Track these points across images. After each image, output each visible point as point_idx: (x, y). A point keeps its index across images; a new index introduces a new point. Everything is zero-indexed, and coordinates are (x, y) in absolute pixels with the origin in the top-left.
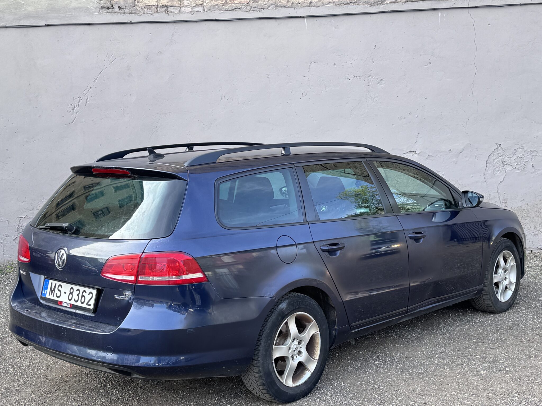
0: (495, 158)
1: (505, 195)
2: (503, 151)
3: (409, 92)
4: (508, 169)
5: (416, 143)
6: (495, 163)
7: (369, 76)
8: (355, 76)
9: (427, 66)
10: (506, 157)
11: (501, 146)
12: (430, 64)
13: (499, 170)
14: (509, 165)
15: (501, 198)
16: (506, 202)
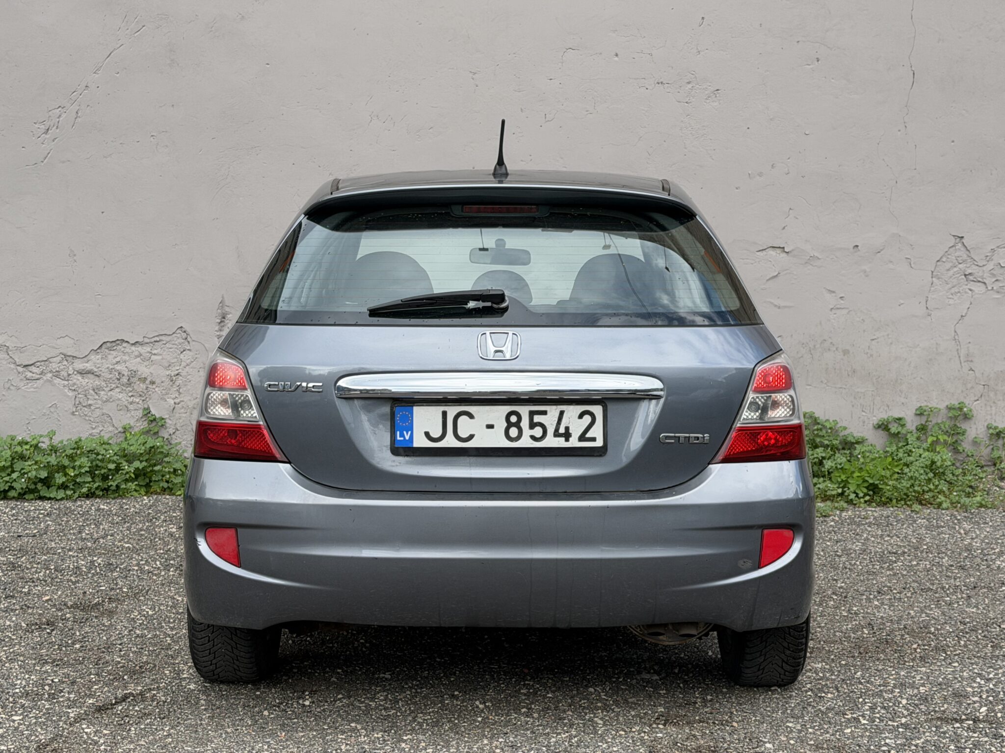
0: (948, 265)
1: (970, 345)
2: (968, 252)
3: (771, 120)
4: (977, 292)
5: (784, 228)
6: (951, 277)
7: (689, 83)
8: (660, 81)
9: (811, 66)
10: (974, 264)
11: (964, 240)
12: (818, 61)
13: (959, 292)
14: (979, 281)
15: (963, 353)
16: (972, 361)
